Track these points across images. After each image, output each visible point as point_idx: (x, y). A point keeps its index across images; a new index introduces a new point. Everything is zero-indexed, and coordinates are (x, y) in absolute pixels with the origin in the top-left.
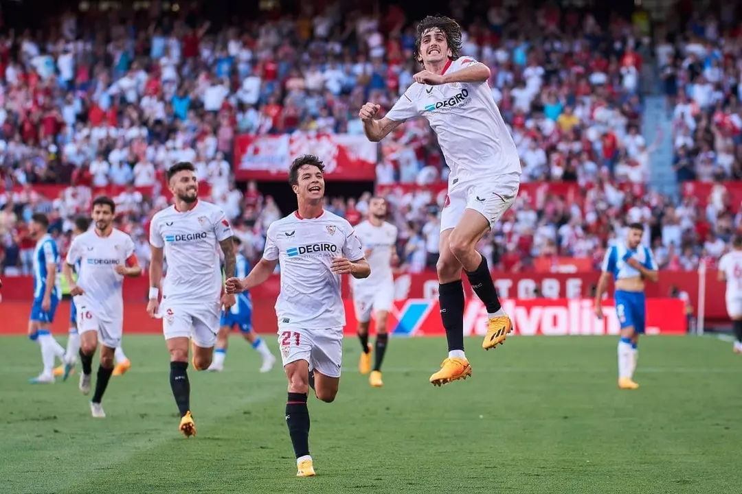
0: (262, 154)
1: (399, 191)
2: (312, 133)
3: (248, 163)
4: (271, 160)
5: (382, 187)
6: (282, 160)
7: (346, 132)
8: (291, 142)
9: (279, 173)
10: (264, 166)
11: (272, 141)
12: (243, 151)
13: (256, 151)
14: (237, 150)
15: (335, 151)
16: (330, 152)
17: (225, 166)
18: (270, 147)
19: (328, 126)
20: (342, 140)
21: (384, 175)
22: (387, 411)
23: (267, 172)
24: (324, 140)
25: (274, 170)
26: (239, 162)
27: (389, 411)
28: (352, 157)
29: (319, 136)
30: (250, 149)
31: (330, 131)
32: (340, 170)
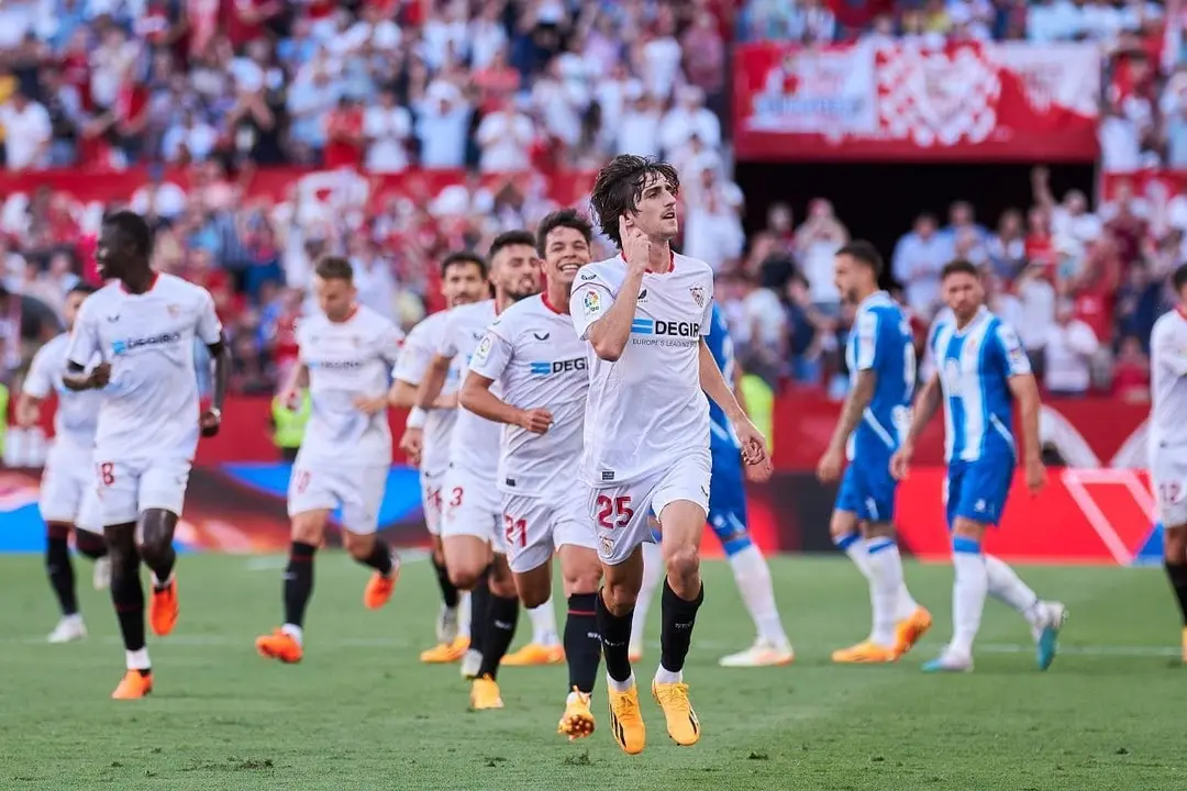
0: (805, 92)
1: (1157, 190)
2: (934, 40)
3: (769, 115)
4: (828, 109)
5: (1113, 179)
6: (857, 106)
7: (1022, 35)
8: (880, 59)
9: (849, 141)
10: (808, 123)
11: (833, 61)
12: (757, 83)
13: (790, 85)
14: (741, 81)
15: (993, 87)
16: (979, 88)
17: (708, 125)
18: (825, 75)
19: (975, 19)
20: (1012, 56)
21: (1119, 149)
22: (1120, 757)
23: (818, 138)
24: (965, 56)
25: (834, 134)
26: (747, 111)
27: (1128, 758)
28: (1039, 100)
29: (951, 48)
30: (774, 80)
31: (980, 33)
32: (1004, 135)
